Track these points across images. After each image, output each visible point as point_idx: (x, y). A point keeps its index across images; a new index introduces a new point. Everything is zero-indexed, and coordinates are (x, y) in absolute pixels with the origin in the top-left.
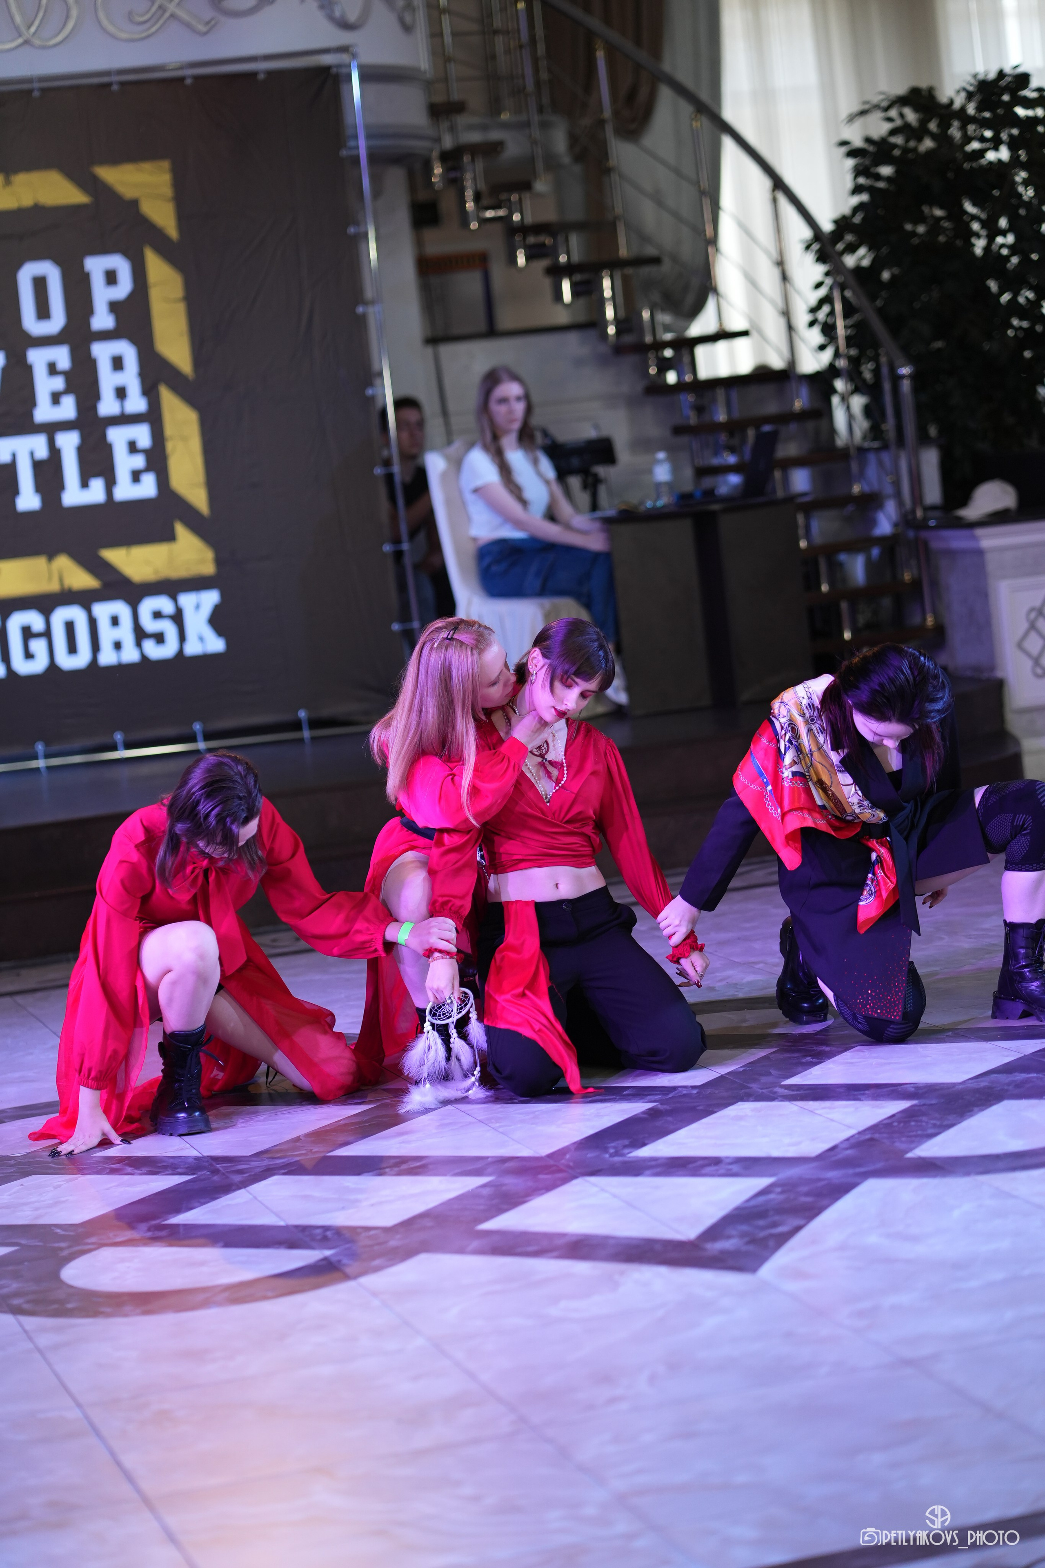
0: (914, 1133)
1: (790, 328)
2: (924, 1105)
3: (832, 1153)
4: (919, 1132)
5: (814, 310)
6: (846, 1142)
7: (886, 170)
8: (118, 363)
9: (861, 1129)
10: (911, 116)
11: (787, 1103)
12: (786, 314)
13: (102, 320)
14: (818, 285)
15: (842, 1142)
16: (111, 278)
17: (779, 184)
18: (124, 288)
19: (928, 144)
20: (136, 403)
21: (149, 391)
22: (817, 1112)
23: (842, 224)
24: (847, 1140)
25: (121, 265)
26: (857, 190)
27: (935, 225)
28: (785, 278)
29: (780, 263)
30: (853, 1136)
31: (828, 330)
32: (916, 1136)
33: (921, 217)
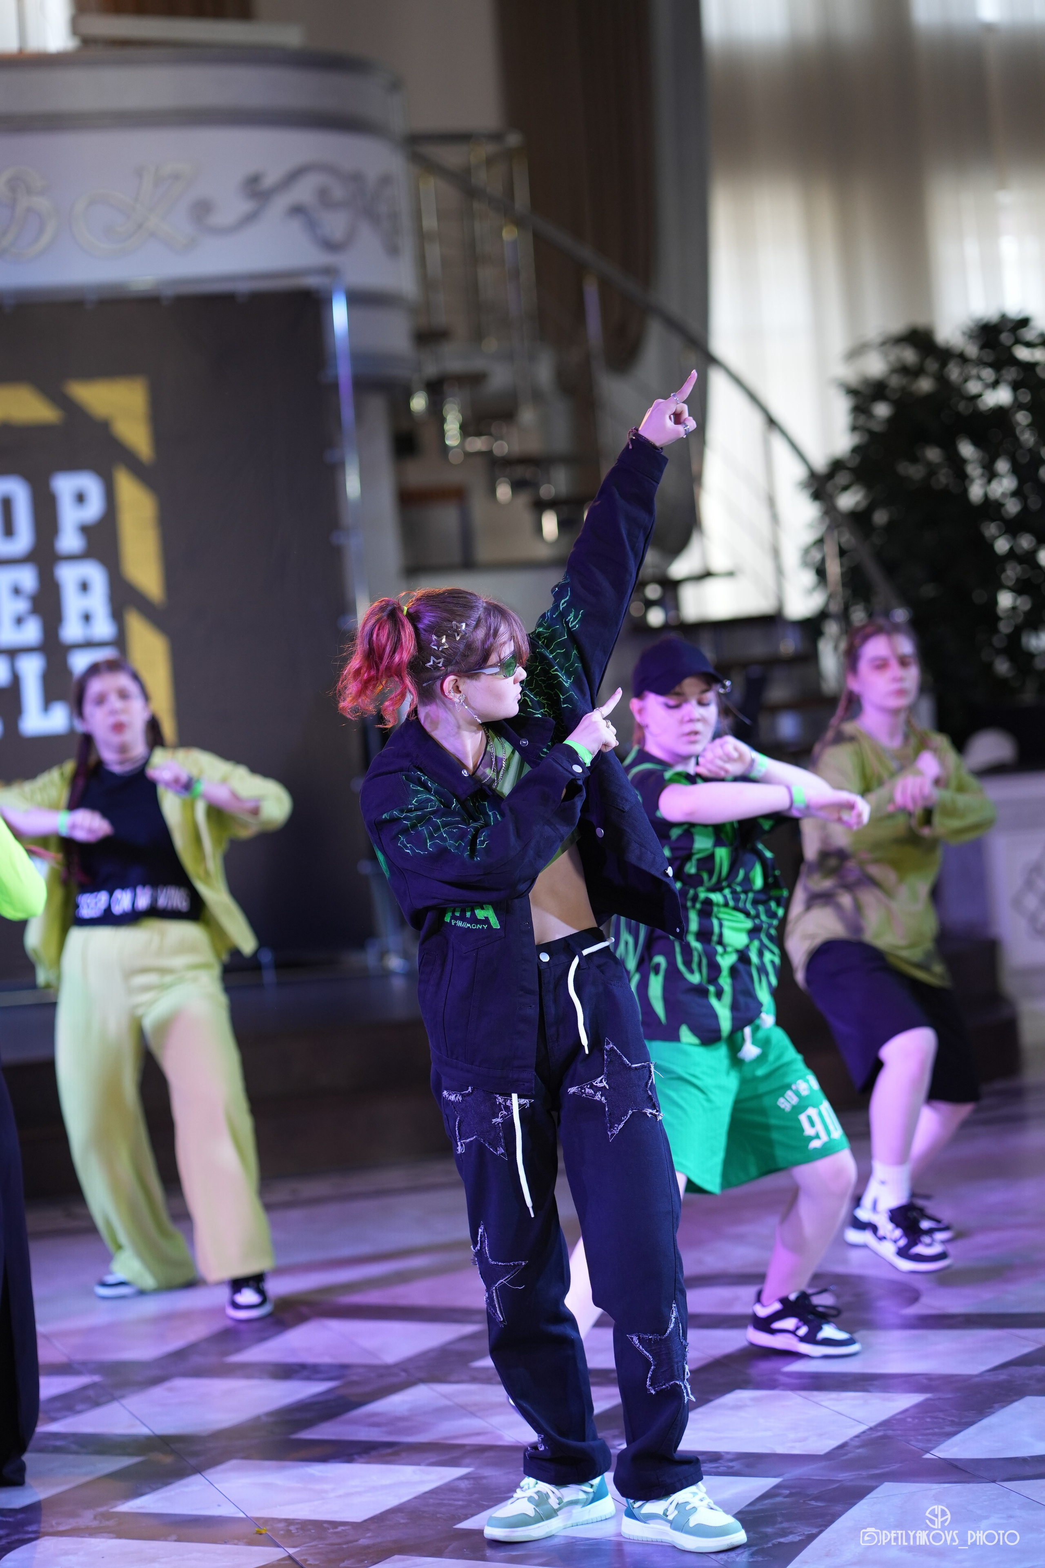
0: (931, 1431)
1: (779, 569)
2: (940, 1399)
3: (841, 1451)
4: (936, 1430)
5: (806, 551)
6: (857, 1439)
7: (882, 410)
8: (84, 587)
9: (872, 1424)
10: (909, 355)
11: (789, 1393)
13: (70, 541)
14: (812, 526)
15: (852, 1439)
16: (80, 498)
17: (771, 422)
18: (94, 510)
19: (925, 385)
20: (103, 628)
21: (117, 615)
22: (823, 1403)
23: (837, 466)
24: (857, 1436)
25: (91, 484)
26: (854, 428)
27: (932, 470)
28: (775, 518)
29: (771, 502)
30: (864, 1432)
31: (821, 572)
32: (934, 1434)
33: (914, 459)
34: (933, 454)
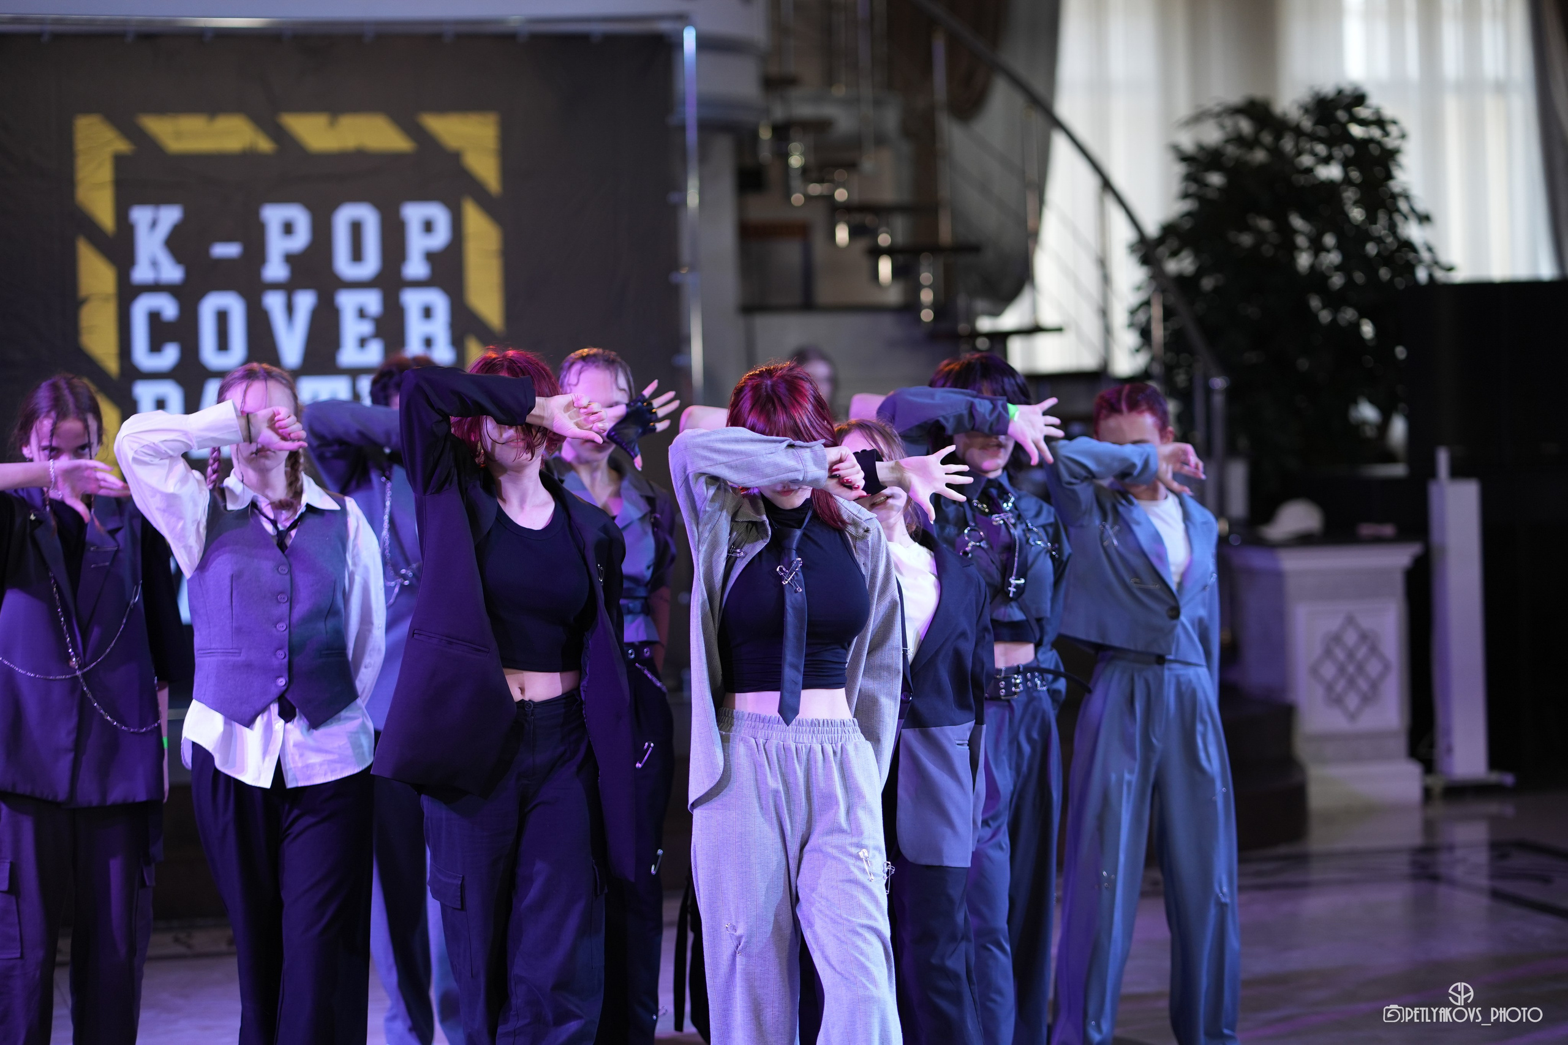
1: (1107, 331)
5: (1133, 312)
7: (1215, 179)
8: (427, 313)
10: (1245, 126)
12: (1104, 313)
13: (416, 267)
14: (1139, 288)
16: (428, 227)
17: (1106, 185)
18: (440, 238)
19: (1260, 156)
20: (444, 352)
21: (457, 342)
23: (1169, 230)
25: (439, 214)
26: (1185, 196)
27: (1261, 238)
28: (1106, 279)
29: (1103, 264)
31: (1145, 333)
33: (1246, 228)
34: (1265, 224)
